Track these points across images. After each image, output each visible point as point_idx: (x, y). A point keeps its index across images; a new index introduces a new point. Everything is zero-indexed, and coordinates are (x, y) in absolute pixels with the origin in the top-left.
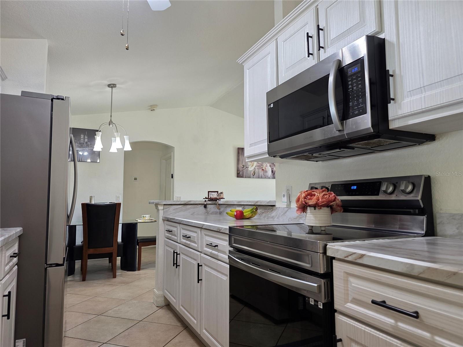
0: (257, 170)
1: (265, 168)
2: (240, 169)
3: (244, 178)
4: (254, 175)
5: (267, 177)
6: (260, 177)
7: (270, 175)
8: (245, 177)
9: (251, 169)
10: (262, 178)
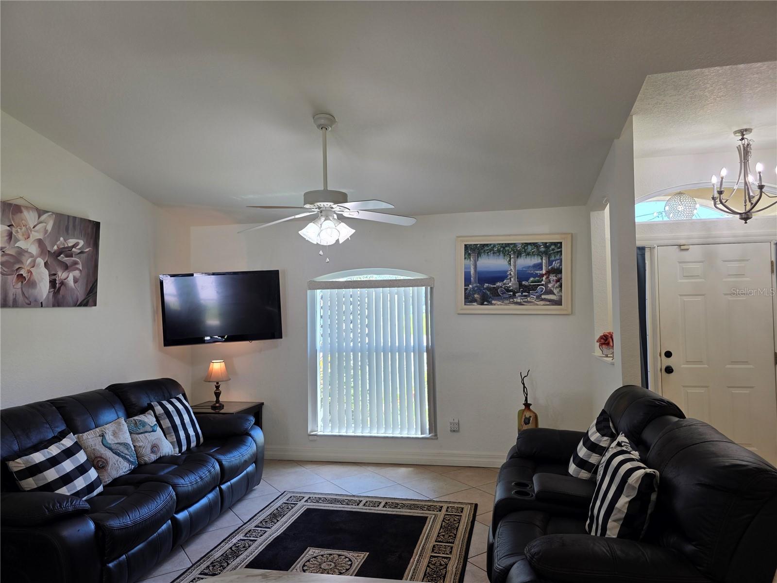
1: (29, 272)
5: (36, 301)
6: (11, 303)
7: (44, 297)
10: (15, 305)
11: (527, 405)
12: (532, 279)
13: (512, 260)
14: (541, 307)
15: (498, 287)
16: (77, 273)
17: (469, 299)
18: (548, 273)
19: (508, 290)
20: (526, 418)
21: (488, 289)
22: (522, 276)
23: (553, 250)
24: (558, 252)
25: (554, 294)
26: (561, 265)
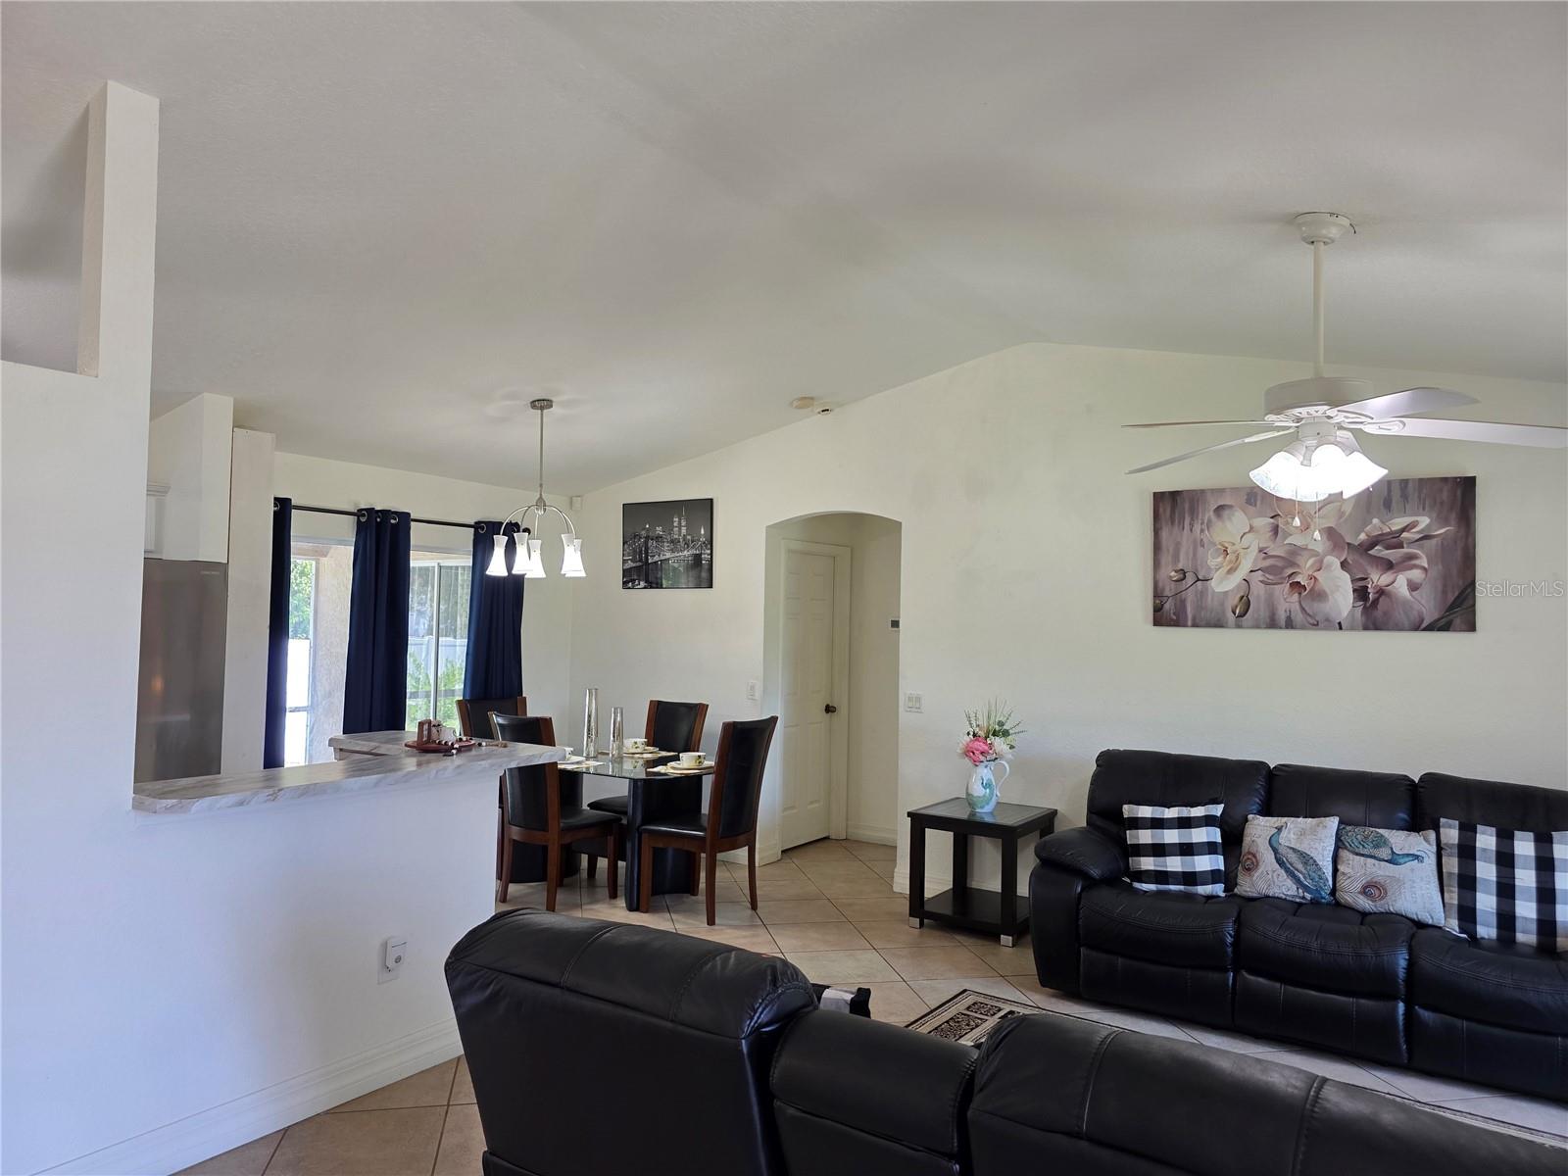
0: (1258, 591)
2: (1163, 589)
3: (1185, 626)
4: (1241, 616)
5: (1327, 620)
6: (1283, 623)
8: (1189, 623)
9: (1224, 584)
16: (1416, 575)
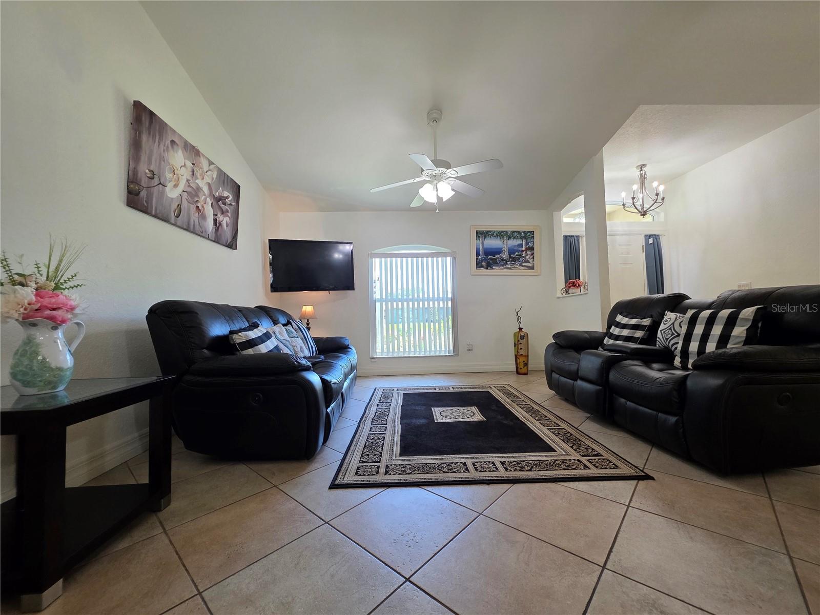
0: (185, 204)
1: (203, 207)
4: (177, 217)
5: (205, 233)
7: (210, 232)
8: (153, 212)
9: (172, 193)
10: (193, 231)
11: (521, 329)
12: (517, 253)
13: (505, 241)
14: (522, 271)
15: (497, 258)
16: (228, 219)
17: (479, 265)
18: (526, 249)
19: (503, 260)
20: (521, 336)
21: (490, 259)
22: (511, 251)
23: (529, 235)
24: (532, 237)
25: (529, 262)
26: (534, 245)
